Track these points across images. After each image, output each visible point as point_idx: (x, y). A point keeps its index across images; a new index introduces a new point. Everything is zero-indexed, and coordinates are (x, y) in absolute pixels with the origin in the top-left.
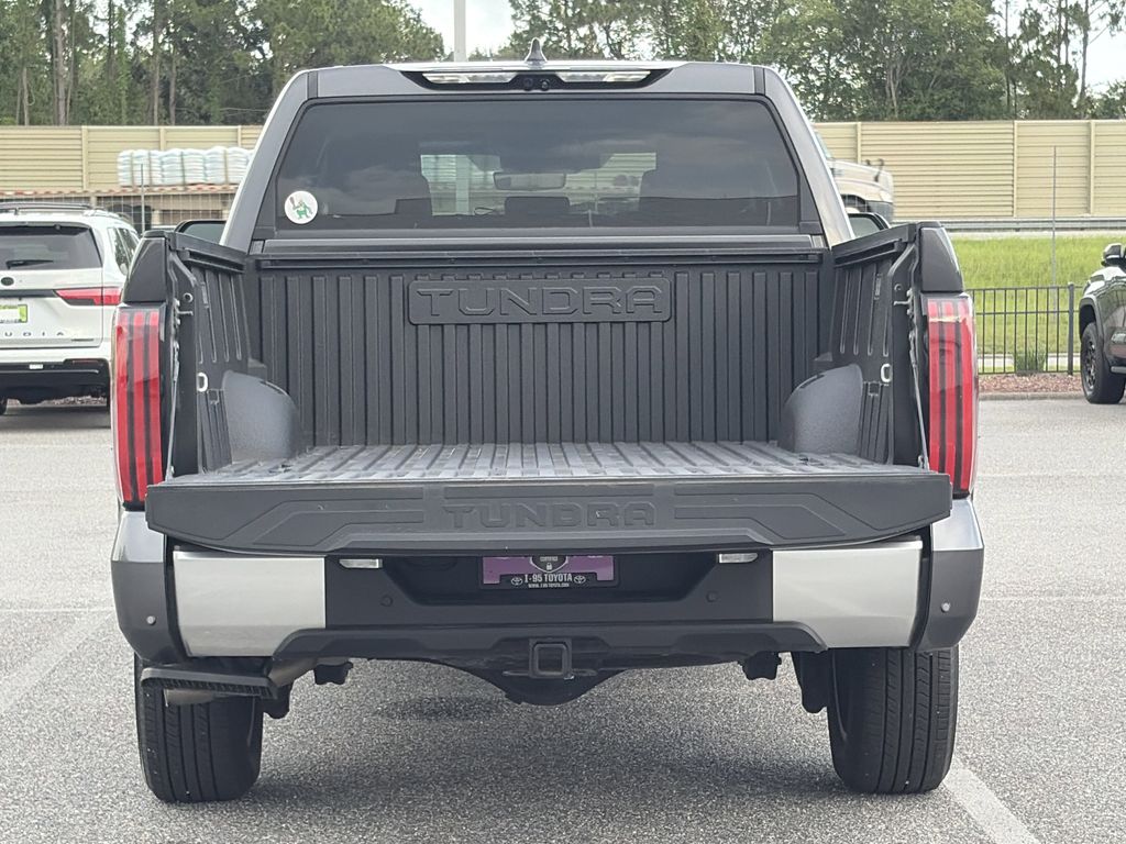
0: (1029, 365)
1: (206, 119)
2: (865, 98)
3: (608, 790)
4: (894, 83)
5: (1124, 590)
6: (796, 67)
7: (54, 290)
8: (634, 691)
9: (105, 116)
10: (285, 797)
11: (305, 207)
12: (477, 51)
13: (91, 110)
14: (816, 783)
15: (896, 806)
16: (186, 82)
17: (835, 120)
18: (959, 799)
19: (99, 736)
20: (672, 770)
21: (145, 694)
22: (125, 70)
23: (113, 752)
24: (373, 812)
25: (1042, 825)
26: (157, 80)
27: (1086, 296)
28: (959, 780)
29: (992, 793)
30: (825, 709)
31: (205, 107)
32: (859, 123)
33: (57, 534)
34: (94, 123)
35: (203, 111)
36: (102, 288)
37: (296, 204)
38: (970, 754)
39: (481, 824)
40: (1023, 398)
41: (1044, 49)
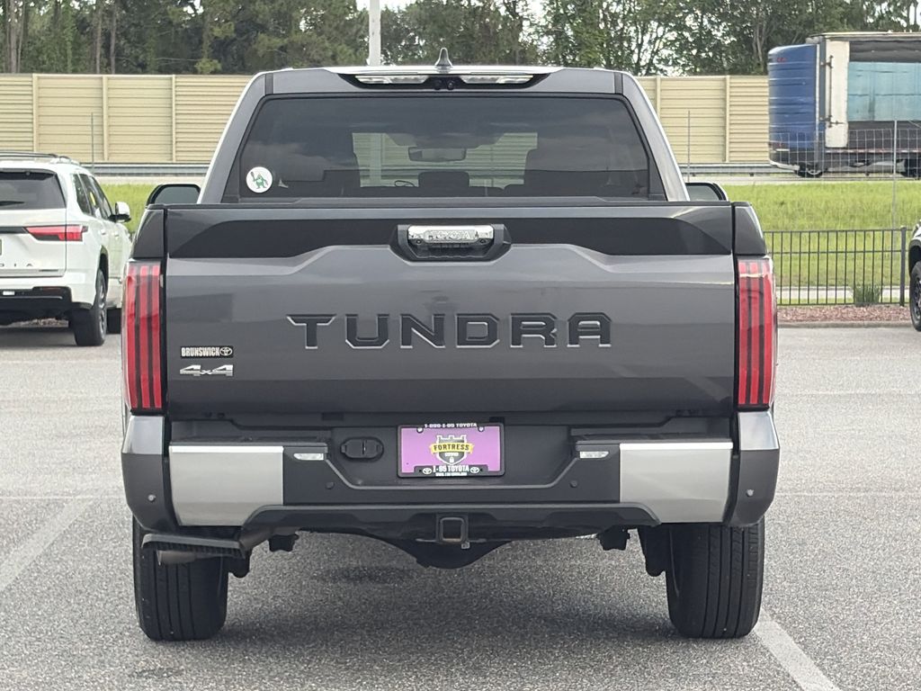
0: (866, 298)
1: (142, 68)
2: (734, 53)
3: (495, 634)
4: (760, 39)
5: (919, 488)
6: (673, 25)
7: (25, 228)
8: (518, 563)
9: (52, 64)
10: (246, 638)
11: (263, 179)
12: (386, 7)
13: (40, 59)
14: (656, 631)
15: (716, 647)
16: (125, 35)
17: (707, 73)
18: (765, 643)
19: (96, 593)
20: (545, 621)
21: (141, 556)
22: (70, 23)
23: (108, 605)
24: (315, 649)
25: (826, 661)
26: (100, 32)
27: (915, 238)
28: (766, 629)
29: (791, 639)
30: (664, 573)
31: (141, 57)
32: (728, 77)
33: (39, 437)
34: (42, 71)
35: (140, 61)
36: (66, 226)
37: (256, 177)
38: (777, 610)
39: (398, 657)
40: (859, 326)
41: (895, 10)
